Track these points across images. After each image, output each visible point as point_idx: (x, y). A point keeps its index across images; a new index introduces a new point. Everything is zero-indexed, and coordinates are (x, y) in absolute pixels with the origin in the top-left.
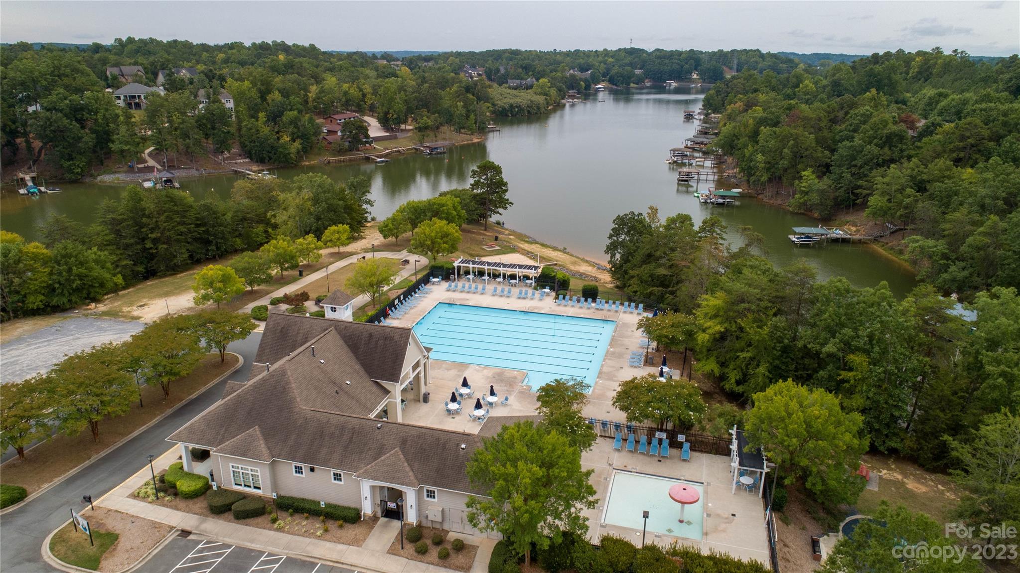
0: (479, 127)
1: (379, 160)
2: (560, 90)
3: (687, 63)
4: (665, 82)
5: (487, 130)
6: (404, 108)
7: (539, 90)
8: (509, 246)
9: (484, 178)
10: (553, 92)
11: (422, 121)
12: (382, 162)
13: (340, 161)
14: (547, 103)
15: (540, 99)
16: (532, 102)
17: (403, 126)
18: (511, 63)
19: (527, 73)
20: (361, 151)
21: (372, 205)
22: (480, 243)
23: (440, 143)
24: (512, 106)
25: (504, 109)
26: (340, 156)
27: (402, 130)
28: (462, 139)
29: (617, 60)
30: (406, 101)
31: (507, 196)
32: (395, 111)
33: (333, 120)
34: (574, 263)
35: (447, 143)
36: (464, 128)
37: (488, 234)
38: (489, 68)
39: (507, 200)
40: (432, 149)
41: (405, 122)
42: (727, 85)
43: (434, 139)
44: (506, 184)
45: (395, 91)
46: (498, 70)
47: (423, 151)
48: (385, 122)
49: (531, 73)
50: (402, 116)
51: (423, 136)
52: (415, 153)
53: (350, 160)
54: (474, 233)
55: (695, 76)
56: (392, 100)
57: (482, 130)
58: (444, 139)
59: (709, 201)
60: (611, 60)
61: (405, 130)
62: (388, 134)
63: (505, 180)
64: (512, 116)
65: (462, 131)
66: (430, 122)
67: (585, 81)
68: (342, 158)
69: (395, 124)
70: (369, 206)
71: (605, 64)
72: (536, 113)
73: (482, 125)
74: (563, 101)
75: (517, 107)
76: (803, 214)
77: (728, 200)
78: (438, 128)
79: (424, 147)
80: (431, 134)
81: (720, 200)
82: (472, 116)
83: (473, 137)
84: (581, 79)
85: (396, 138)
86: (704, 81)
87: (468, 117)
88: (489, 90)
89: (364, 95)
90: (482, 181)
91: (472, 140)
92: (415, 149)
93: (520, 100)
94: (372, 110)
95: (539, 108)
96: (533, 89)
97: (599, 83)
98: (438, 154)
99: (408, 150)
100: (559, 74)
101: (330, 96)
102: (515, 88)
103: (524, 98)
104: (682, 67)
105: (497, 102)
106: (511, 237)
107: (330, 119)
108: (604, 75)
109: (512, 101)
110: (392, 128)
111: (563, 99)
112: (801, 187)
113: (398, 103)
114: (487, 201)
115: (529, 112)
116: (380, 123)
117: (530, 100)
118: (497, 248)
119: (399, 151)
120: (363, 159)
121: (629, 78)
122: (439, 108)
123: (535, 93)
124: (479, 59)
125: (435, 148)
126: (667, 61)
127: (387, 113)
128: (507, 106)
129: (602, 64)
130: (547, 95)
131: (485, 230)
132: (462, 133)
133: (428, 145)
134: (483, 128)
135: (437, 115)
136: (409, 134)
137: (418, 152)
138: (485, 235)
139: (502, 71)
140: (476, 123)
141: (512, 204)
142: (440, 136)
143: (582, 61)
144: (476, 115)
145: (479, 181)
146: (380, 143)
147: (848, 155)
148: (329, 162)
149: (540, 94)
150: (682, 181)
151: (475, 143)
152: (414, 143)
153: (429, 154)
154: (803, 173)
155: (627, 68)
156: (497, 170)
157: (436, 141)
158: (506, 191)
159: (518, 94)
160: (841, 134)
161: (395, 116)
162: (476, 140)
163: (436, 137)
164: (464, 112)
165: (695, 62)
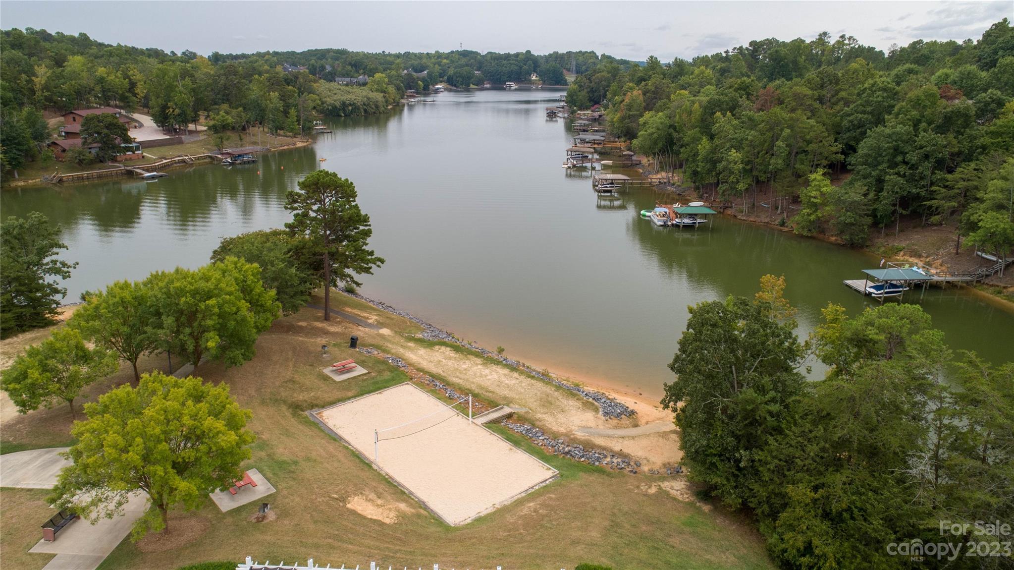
0: (303, 127)
1: (148, 174)
2: (398, 88)
3: (525, 64)
4: (505, 84)
5: (314, 132)
6: (191, 101)
7: (376, 86)
8: (384, 362)
9: (315, 207)
10: (391, 89)
11: (217, 118)
12: (153, 177)
13: (81, 178)
14: (387, 101)
15: (379, 97)
16: (368, 99)
17: (191, 127)
18: (337, 62)
19: (357, 72)
20: (119, 162)
21: (66, 275)
22: (316, 358)
23: (248, 148)
24: (344, 103)
25: (335, 108)
26: (83, 170)
27: (191, 132)
28: (280, 142)
29: (452, 62)
30: (193, 90)
31: (371, 244)
32: (176, 104)
33: (77, 118)
34: (547, 403)
35: (259, 148)
36: (282, 129)
37: (332, 329)
38: (313, 65)
39: (372, 253)
40: (235, 157)
41: (195, 120)
42: (589, 79)
43: (240, 143)
44: (365, 220)
45: (175, 76)
46: (323, 68)
47: (221, 160)
48: (162, 119)
49: (361, 71)
50: (190, 112)
51: (221, 138)
52: (211, 163)
53: (100, 177)
54: (299, 330)
55: (534, 78)
56: (171, 88)
57: (308, 131)
58: (255, 143)
59: (669, 223)
60: (445, 61)
61: (196, 132)
62: (168, 137)
63: (363, 213)
64: (346, 116)
65: (281, 132)
66: (230, 119)
67: (423, 80)
68: (85, 173)
69: (179, 123)
70: (58, 278)
71: (440, 65)
72: (374, 113)
73: (308, 124)
74: (403, 101)
75: (350, 105)
76: (812, 238)
77: (699, 221)
78: (244, 129)
79: (222, 154)
80: (234, 136)
81: (687, 221)
82: (293, 111)
83: (295, 140)
84: (418, 78)
85: (180, 142)
86: (544, 83)
87: (286, 113)
88: (315, 85)
89: (133, 85)
90: (312, 214)
91: (294, 144)
92: (210, 157)
93: (354, 97)
94: (145, 106)
95: (377, 107)
96: (368, 86)
97: (437, 84)
98: (245, 163)
99: (198, 159)
100: (394, 72)
101: (73, 82)
102: (347, 85)
103: (358, 95)
104: (521, 68)
105: (325, 99)
106: (385, 331)
107: (72, 116)
108: (441, 76)
109: (344, 98)
110: (175, 129)
111: (402, 98)
112: (811, 197)
113: (180, 92)
114: (326, 257)
115: (365, 111)
116: (156, 122)
117: (366, 96)
118: (360, 371)
119: (184, 161)
120: (122, 174)
121: (469, 78)
122: (244, 101)
123: (371, 90)
124: (299, 58)
125: (239, 156)
126: (505, 62)
127: (164, 107)
128: (338, 104)
129: (437, 66)
130: (385, 92)
131: (327, 318)
132: (280, 135)
133: (229, 151)
134: (310, 128)
135: (241, 109)
136: (202, 137)
137: (215, 162)
138: (326, 333)
139: (328, 68)
140: (298, 121)
141: (382, 261)
142: (247, 139)
143: (416, 63)
144: (298, 111)
145: (305, 215)
146: (155, 149)
147: (889, 148)
148: (61, 181)
149: (377, 90)
150: (605, 191)
151: (300, 148)
152: (209, 150)
153: (231, 164)
154: (812, 176)
155: (466, 68)
156: (346, 191)
157: (242, 146)
158: (368, 233)
159: (351, 90)
160: (851, 118)
161: (177, 111)
162: (300, 144)
163: (241, 139)
164: (281, 105)
165: (534, 63)
